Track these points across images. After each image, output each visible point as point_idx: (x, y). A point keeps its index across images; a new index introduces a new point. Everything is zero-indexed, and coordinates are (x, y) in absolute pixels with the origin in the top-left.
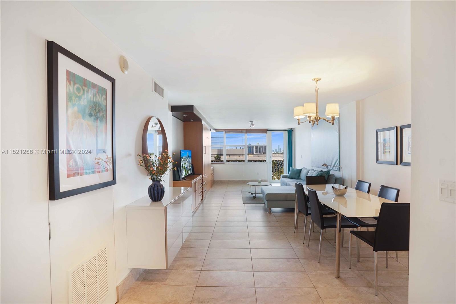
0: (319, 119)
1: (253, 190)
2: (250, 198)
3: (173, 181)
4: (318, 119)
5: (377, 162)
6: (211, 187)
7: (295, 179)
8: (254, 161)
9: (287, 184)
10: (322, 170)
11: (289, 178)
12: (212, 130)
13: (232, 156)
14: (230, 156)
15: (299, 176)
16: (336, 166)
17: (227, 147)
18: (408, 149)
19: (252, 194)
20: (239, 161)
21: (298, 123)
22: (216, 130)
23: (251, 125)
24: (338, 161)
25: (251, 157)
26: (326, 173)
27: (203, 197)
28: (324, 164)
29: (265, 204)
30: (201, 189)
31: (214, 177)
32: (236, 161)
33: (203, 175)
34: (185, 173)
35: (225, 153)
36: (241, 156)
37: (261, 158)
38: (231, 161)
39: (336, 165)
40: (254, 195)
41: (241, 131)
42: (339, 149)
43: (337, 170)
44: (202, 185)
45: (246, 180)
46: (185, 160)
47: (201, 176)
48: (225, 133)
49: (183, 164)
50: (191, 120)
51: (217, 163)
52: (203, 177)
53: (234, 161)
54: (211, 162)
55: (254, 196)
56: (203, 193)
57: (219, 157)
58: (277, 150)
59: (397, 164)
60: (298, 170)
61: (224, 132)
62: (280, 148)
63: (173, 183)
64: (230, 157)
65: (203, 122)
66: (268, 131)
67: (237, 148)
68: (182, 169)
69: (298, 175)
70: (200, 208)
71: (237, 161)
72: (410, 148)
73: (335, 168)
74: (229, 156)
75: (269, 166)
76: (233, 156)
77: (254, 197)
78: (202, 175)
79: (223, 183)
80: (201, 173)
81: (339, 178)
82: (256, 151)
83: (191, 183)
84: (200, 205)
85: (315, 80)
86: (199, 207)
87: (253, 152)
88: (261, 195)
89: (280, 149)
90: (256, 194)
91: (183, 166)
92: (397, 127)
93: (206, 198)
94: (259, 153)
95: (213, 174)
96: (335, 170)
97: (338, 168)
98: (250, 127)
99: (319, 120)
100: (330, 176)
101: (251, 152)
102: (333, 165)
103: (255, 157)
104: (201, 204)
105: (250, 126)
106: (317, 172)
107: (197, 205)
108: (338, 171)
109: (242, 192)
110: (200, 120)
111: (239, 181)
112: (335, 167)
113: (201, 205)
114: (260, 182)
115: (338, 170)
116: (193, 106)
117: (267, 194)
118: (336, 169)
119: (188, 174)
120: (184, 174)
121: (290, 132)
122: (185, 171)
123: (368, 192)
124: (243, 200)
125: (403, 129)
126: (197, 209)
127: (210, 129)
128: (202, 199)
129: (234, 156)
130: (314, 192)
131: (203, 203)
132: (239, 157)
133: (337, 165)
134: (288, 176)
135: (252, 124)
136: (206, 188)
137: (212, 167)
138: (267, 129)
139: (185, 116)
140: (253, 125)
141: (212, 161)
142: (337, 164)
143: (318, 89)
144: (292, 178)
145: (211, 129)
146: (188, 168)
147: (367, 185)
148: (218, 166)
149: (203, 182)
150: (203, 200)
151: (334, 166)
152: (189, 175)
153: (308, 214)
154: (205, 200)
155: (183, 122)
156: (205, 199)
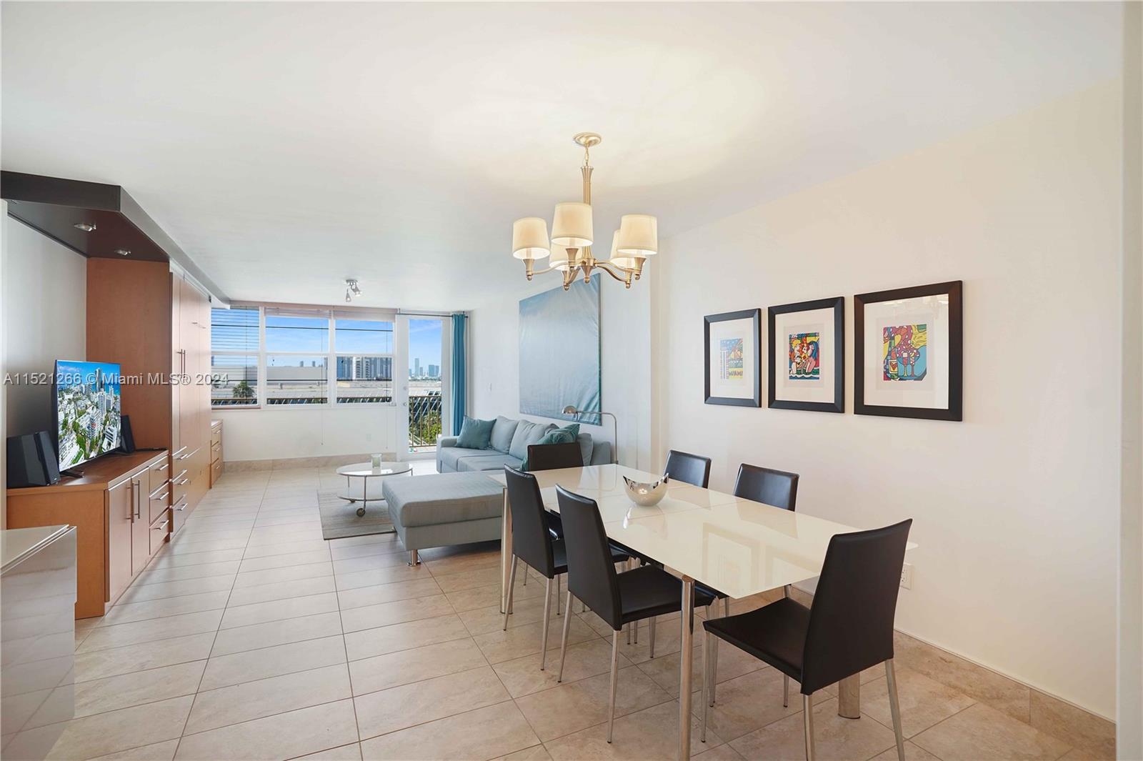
0: (594, 264)
1: (356, 491)
2: (348, 515)
3: (8, 487)
4: (589, 263)
5: (705, 400)
6: (211, 488)
7: (477, 448)
8: (351, 400)
9: (457, 467)
10: (556, 422)
11: (460, 446)
12: (216, 302)
13: (288, 387)
14: (283, 386)
15: (489, 439)
16: (592, 413)
17: (269, 357)
18: (790, 367)
19: (353, 501)
20: (310, 401)
21: (527, 272)
22: (229, 301)
23: (351, 292)
24: (597, 399)
25: (346, 389)
26: (570, 432)
27: (170, 528)
28: (568, 407)
29: (395, 532)
30: (166, 501)
31: (221, 452)
32: (302, 401)
33: (170, 453)
34: (76, 448)
35: (262, 378)
36: (314, 386)
37: (378, 390)
38: (286, 401)
39: (590, 410)
40: (360, 505)
41: (318, 311)
42: (600, 367)
43: (593, 423)
44: (167, 488)
45: (332, 457)
46: (78, 399)
47: (163, 456)
48: (265, 313)
49: (66, 415)
50: (121, 252)
51: (235, 406)
52: (170, 458)
53: (295, 401)
54: (209, 405)
55: (361, 509)
56: (170, 517)
57: (247, 389)
58: (413, 372)
59: (760, 406)
60: (483, 423)
61: (261, 310)
62: (420, 366)
63: (7, 497)
64: (282, 388)
65: (174, 266)
66: (400, 314)
67: (305, 365)
68: (60, 432)
69: (486, 436)
70: (157, 576)
71: (304, 399)
72: (794, 364)
73: (590, 418)
74: (281, 385)
75: (400, 415)
76: (291, 386)
77: (361, 513)
78: (166, 452)
79: (255, 469)
80: (165, 445)
81: (602, 444)
82: (358, 372)
83: (106, 492)
84: (156, 564)
85: (583, 140)
86: (149, 575)
87: (350, 374)
88: (384, 504)
89: (421, 368)
90: (365, 500)
91: (65, 423)
92: (760, 310)
93: (184, 531)
94: (367, 377)
95: (220, 443)
96: (588, 423)
97: (598, 417)
98: (348, 296)
99: (592, 268)
100: (580, 438)
101: (343, 375)
102: (582, 408)
103: (356, 389)
104: (161, 558)
105: (348, 294)
106: (540, 428)
107: (138, 566)
108: (597, 424)
109: (318, 495)
110: (164, 259)
111: (309, 460)
112: (588, 415)
113: (164, 563)
114: (376, 465)
115: (596, 422)
116: (120, 187)
117: (405, 507)
118: (592, 421)
119: (93, 455)
120: (70, 454)
121: (461, 321)
122: (81, 443)
123: (705, 485)
124: (323, 527)
125: (777, 316)
126: (140, 585)
127: (210, 297)
128: (167, 539)
129: (294, 387)
130: (590, 505)
131: (171, 555)
132: (311, 387)
133: (594, 408)
134: (458, 442)
135: (354, 287)
136: (184, 495)
137: (214, 420)
138: (396, 309)
139: (83, 227)
140: (356, 290)
141: (215, 402)
142: (596, 406)
143: (592, 169)
144: (469, 447)
145: (214, 298)
146: (98, 428)
147: (702, 465)
148: (237, 418)
149: (170, 476)
150: (171, 542)
151: (583, 413)
152: (104, 457)
153: (552, 572)
154: (183, 540)
155: (85, 259)
156: (181, 534)
